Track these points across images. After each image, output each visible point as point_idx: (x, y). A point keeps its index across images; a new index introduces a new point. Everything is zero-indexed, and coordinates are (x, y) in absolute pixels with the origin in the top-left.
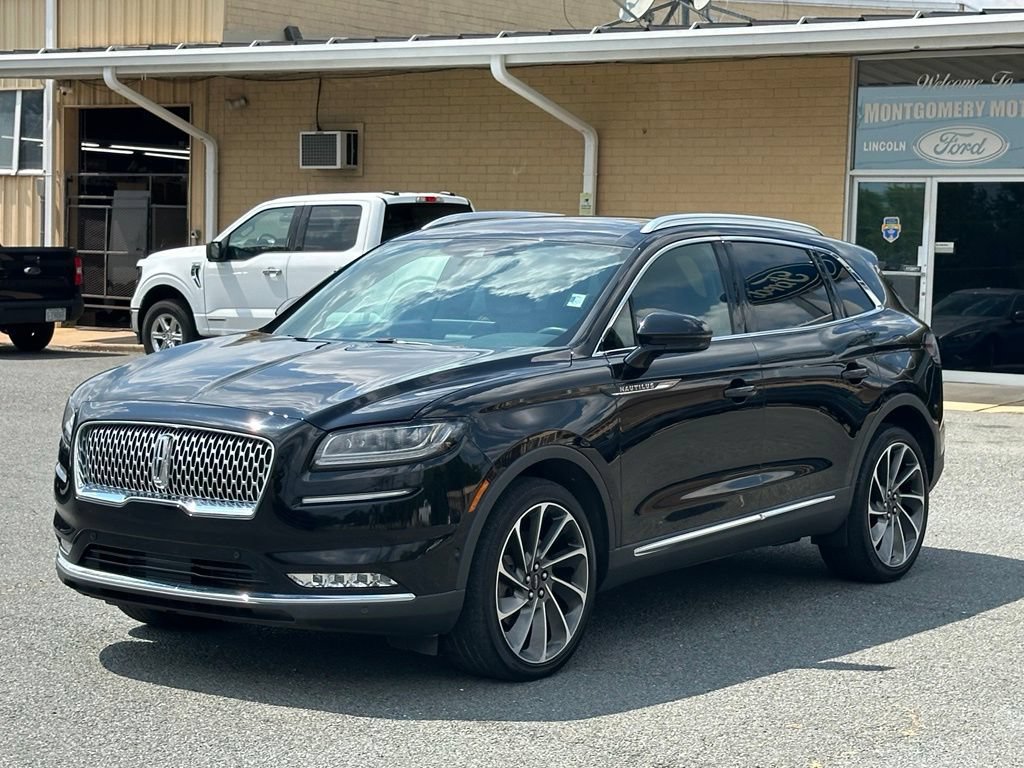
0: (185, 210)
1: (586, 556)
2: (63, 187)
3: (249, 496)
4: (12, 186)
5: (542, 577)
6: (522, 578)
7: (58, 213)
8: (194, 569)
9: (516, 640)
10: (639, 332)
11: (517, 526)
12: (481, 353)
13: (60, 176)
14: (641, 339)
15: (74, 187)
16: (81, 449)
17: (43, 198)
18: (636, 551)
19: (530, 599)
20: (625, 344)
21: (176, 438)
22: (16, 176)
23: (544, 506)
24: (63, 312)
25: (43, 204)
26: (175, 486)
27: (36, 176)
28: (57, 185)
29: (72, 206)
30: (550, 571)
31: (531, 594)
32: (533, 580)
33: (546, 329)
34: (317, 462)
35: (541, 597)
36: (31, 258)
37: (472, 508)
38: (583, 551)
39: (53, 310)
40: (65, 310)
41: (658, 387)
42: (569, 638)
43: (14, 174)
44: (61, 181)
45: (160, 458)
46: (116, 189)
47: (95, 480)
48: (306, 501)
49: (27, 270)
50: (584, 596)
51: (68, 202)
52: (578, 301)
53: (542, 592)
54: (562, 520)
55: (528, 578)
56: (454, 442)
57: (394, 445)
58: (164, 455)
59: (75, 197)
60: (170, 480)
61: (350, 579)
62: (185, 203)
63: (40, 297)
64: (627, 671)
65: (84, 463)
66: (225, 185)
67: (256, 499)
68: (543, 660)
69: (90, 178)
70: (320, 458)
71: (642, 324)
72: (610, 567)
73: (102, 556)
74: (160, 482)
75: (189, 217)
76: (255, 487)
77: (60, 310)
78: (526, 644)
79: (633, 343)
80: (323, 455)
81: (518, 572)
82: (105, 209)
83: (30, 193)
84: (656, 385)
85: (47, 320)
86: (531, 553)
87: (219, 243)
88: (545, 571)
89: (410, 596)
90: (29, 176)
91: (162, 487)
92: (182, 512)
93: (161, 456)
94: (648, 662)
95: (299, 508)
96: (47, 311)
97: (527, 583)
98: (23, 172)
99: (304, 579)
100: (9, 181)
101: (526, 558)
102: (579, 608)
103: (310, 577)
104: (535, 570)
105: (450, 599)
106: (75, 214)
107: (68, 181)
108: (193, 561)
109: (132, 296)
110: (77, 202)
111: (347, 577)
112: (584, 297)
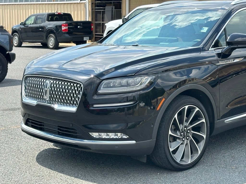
0: (121, 11)
1: (205, 122)
2: (91, 5)
3: (75, 104)
4: (79, 5)
5: (188, 132)
6: (179, 135)
7: (90, 12)
8: (59, 129)
9: (178, 157)
10: (227, 41)
11: (176, 116)
12: (167, 49)
13: (90, 3)
14: (228, 43)
15: (94, 5)
16: (25, 85)
17: (86, 8)
18: (225, 121)
19: (183, 141)
20: (223, 46)
21: (52, 82)
22: (80, 3)
23: (187, 107)
24: (88, 38)
25: (86, 10)
26: (51, 99)
27: (84, 3)
28: (89, 5)
29: (93, 10)
30: (191, 129)
31: (184, 139)
32: (184, 134)
33: (195, 40)
34: (99, 91)
35: (187, 139)
36: (80, 24)
37: (158, 109)
38: (204, 120)
39: (86, 37)
40: (89, 37)
41: (235, 61)
42: (199, 152)
43: (79, 2)
44: (90, 4)
45: (46, 89)
46: (106, 6)
47: (29, 96)
48: (95, 106)
49: (79, 27)
50: (205, 136)
51: (92, 9)
52: (205, 30)
53: (188, 138)
54: (194, 111)
55: (182, 133)
56: (151, 83)
57: (128, 85)
58: (47, 87)
59: (94, 8)
60: (50, 97)
61: (112, 135)
62: (121, 9)
63: (83, 34)
64: (222, 166)
65: (26, 89)
66: (131, 3)
67: (77, 104)
68: (189, 162)
69: (98, 3)
70: (100, 90)
71: (229, 38)
72: (215, 127)
73: (32, 123)
74: (47, 97)
75: (122, 12)
76: (77, 100)
77: (87, 37)
78: (183, 157)
79: (225, 45)
80: (101, 89)
81: (178, 132)
82: (101, 11)
83: (83, 7)
84: (234, 60)
85: (84, 40)
86: (183, 124)
87: (126, 18)
88: (189, 130)
89: (134, 142)
90: (83, 3)
91: (47, 99)
92: (52, 109)
93: (46, 88)
94: (231, 161)
95: (92, 109)
96: (84, 38)
97: (182, 135)
98: (82, 2)
99: (95, 135)
100: (78, 5)
101: (181, 127)
102: (203, 141)
103: (97, 134)
104: (184, 130)
105: (150, 142)
106: (94, 12)
107: (92, 4)
108: (58, 126)
109: (104, 33)
110: (94, 9)
111: (110, 134)
112: (207, 28)
